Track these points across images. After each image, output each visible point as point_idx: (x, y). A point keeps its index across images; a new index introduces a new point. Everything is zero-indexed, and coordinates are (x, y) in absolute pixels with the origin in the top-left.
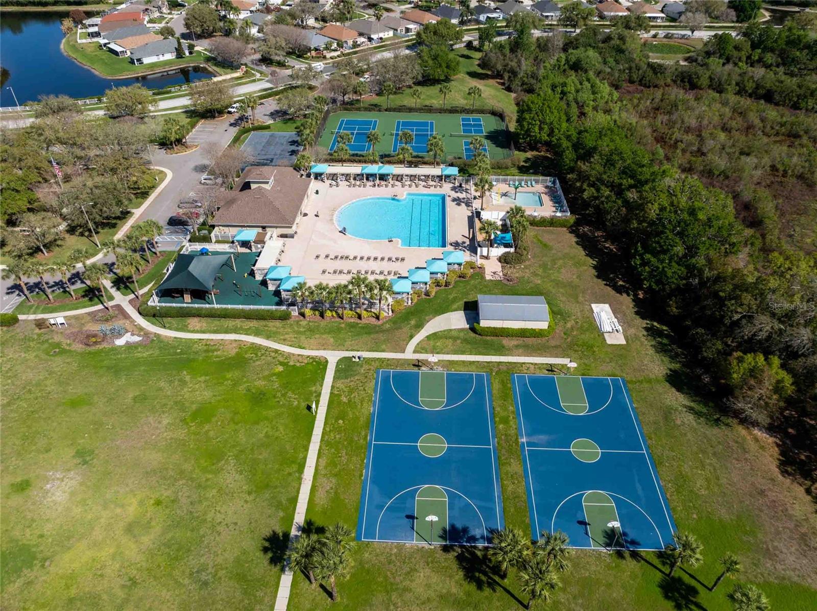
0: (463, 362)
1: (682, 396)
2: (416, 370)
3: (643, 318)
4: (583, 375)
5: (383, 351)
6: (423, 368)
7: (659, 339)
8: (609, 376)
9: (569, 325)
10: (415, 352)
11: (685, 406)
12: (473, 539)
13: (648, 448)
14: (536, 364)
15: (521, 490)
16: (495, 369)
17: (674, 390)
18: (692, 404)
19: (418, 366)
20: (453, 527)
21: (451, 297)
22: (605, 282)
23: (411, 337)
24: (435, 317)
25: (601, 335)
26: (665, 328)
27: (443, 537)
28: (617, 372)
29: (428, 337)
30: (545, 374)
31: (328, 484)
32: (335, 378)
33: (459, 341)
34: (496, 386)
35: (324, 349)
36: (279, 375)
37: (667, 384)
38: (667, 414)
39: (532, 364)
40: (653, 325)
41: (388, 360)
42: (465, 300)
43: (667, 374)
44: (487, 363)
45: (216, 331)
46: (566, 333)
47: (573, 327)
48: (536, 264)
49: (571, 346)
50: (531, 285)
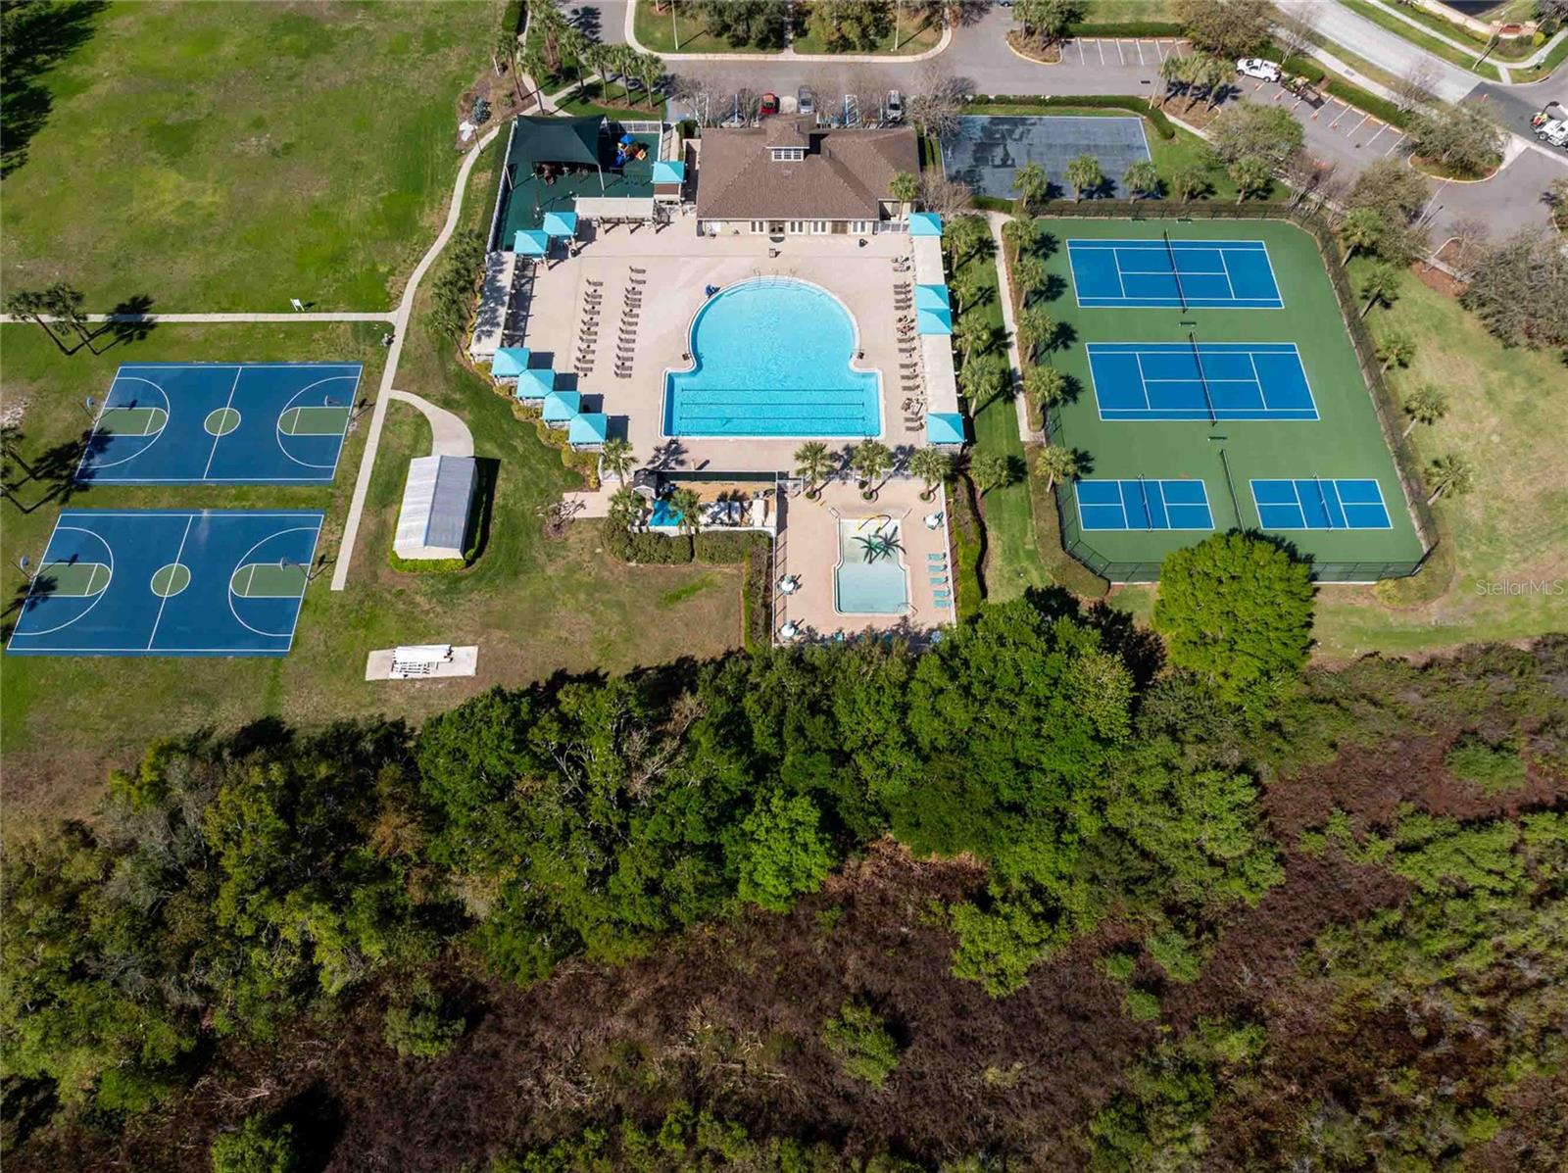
0: (361, 456)
1: (234, 731)
2: (355, 399)
4: (306, 602)
5: (400, 366)
6: (356, 410)
7: (370, 737)
8: (296, 638)
9: (419, 599)
10: (392, 402)
11: (213, 729)
12: (90, 456)
13: (155, 657)
14: (340, 543)
15: (134, 504)
16: (338, 493)
17: (248, 723)
19: (362, 404)
20: (111, 439)
21: (516, 442)
22: (543, 683)
23: (425, 396)
24: (466, 422)
25: (393, 644)
27: (100, 431)
28: (301, 651)
29: (421, 415)
30: (316, 550)
31: (196, 336)
32: (355, 323)
34: (305, 491)
35: (414, 307)
36: (374, 269)
37: (260, 715)
38: (208, 698)
39: (341, 538)
41: (381, 373)
42: (505, 461)
44: (354, 484)
45: (466, 199)
46: (401, 592)
47: (416, 605)
48: (606, 574)
49: (371, 595)
50: (542, 559)
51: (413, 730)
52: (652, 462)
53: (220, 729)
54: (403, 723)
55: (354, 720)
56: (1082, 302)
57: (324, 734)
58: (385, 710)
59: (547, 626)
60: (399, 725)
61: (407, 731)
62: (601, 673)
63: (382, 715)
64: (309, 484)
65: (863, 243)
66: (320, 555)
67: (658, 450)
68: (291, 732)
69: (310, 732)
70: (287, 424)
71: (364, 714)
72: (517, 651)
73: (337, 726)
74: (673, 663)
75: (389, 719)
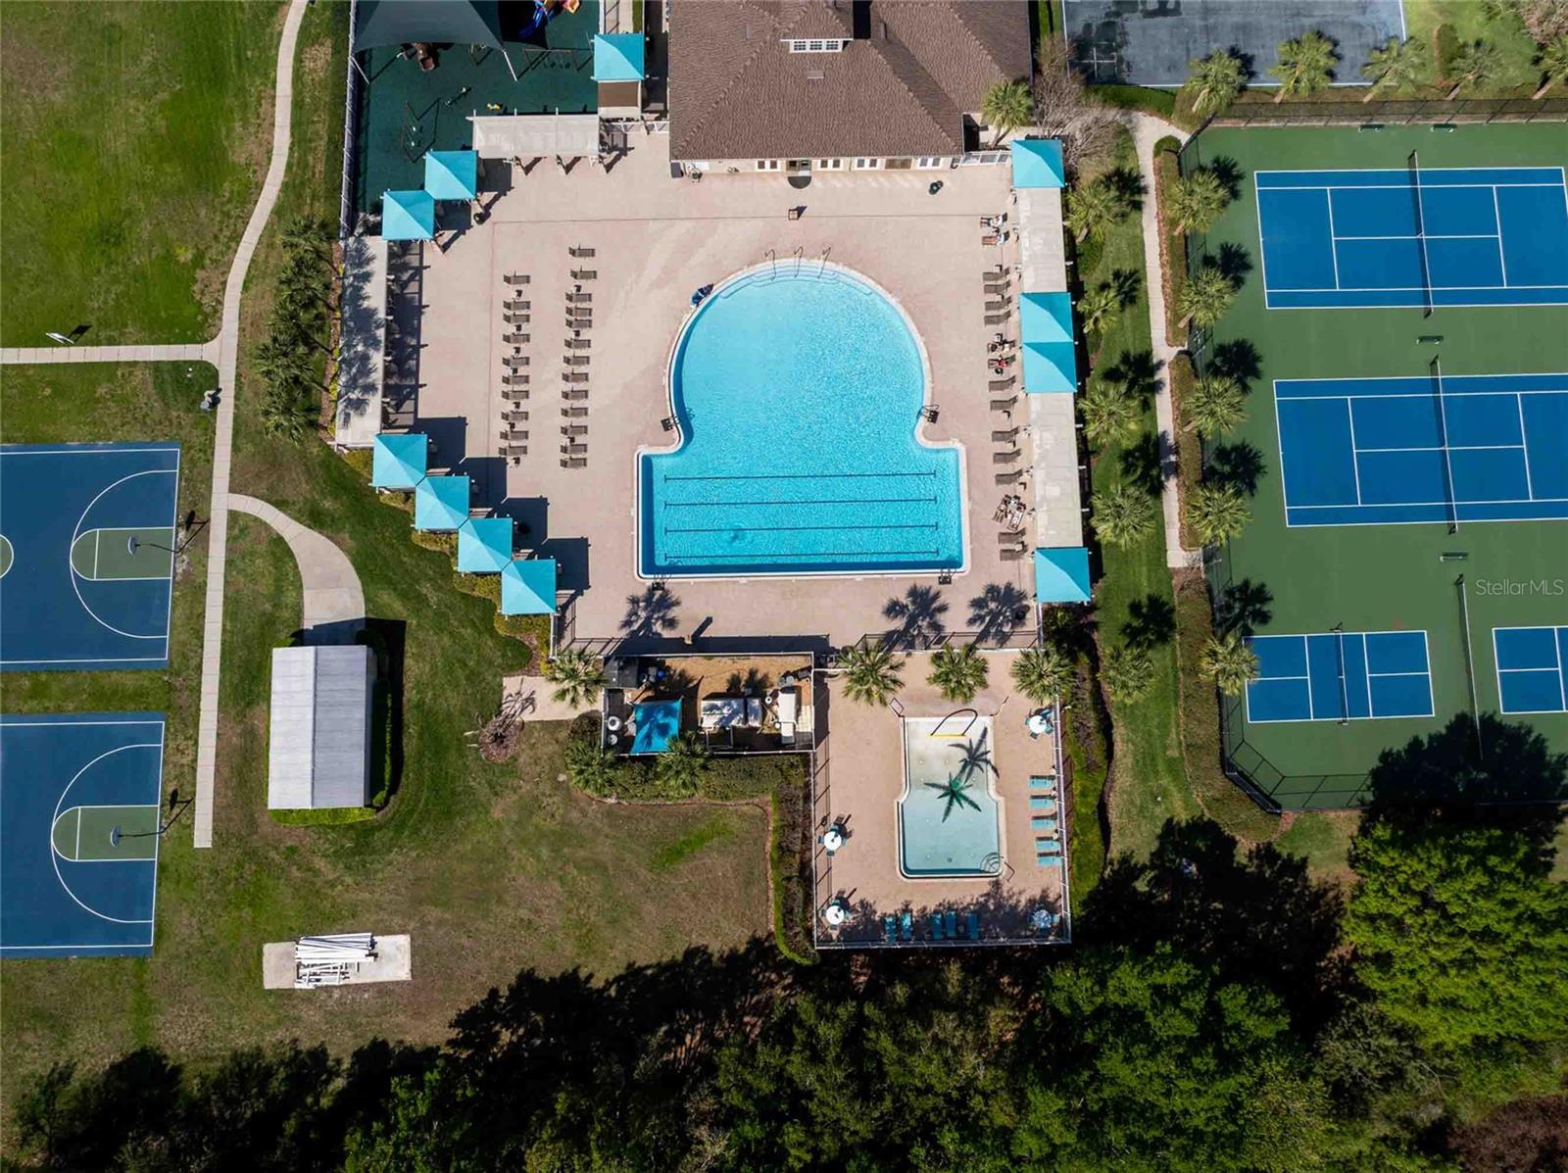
0: (202, 616)
2: (178, 515)
3: (358, 1055)
4: (162, 868)
5: (236, 448)
6: (182, 534)
7: (282, 1073)
8: (158, 925)
9: (320, 863)
10: (234, 516)
11: (70, 1068)
14: (194, 770)
16: (178, 682)
17: (116, 1057)
18: (75, 1084)
19: (190, 520)
21: (426, 588)
22: (504, 991)
23: (280, 504)
24: (347, 553)
25: (292, 935)
26: (325, 1102)
28: (169, 945)
29: (279, 541)
30: (164, 785)
32: (156, 366)
33: (268, 607)
34: (129, 681)
35: (242, 330)
36: (169, 257)
37: (132, 1046)
38: (55, 1022)
39: (195, 760)
40: (333, 1074)
41: (209, 461)
42: (412, 622)
43: (165, 1057)
44: (199, 667)
45: (297, 104)
46: (293, 850)
47: (316, 873)
48: (575, 815)
49: (251, 854)
50: (483, 792)
51: (339, 1062)
52: (627, 623)
53: (80, 1066)
54: (324, 1052)
55: (259, 1048)
56: (1274, 300)
57: (222, 1071)
58: (297, 1033)
59: (500, 901)
60: (319, 1055)
61: (330, 1063)
62: (583, 973)
63: (295, 1041)
64: (136, 669)
65: (935, 187)
66: (170, 790)
67: (634, 601)
68: (177, 1070)
69: (202, 1066)
70: (85, 562)
71: (272, 1039)
72: (464, 941)
73: (236, 1057)
74: (679, 958)
75: (305, 1045)
